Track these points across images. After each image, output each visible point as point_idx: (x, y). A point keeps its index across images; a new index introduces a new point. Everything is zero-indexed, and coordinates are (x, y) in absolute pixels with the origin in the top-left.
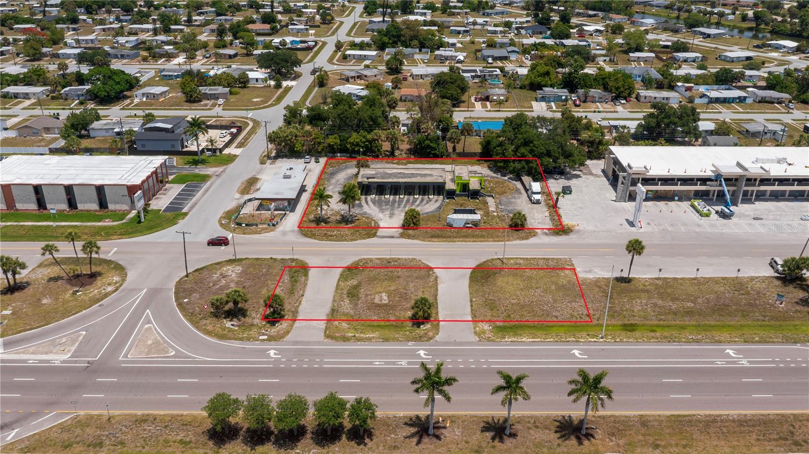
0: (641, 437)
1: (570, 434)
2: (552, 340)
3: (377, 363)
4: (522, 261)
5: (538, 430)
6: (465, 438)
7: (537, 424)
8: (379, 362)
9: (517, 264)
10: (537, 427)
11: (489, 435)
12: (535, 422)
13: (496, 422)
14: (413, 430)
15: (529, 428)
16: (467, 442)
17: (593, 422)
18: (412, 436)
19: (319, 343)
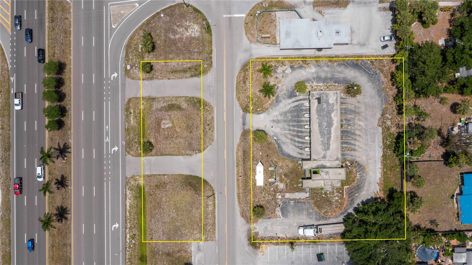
0: (57, 241)
1: (59, 212)
3: (107, 127)
5: (62, 199)
6: (57, 168)
7: (65, 199)
8: (108, 129)
10: (63, 199)
11: (59, 179)
12: (66, 198)
13: (66, 182)
14: (62, 146)
15: (63, 195)
16: (55, 169)
17: (66, 223)
18: (59, 146)
19: (123, 96)
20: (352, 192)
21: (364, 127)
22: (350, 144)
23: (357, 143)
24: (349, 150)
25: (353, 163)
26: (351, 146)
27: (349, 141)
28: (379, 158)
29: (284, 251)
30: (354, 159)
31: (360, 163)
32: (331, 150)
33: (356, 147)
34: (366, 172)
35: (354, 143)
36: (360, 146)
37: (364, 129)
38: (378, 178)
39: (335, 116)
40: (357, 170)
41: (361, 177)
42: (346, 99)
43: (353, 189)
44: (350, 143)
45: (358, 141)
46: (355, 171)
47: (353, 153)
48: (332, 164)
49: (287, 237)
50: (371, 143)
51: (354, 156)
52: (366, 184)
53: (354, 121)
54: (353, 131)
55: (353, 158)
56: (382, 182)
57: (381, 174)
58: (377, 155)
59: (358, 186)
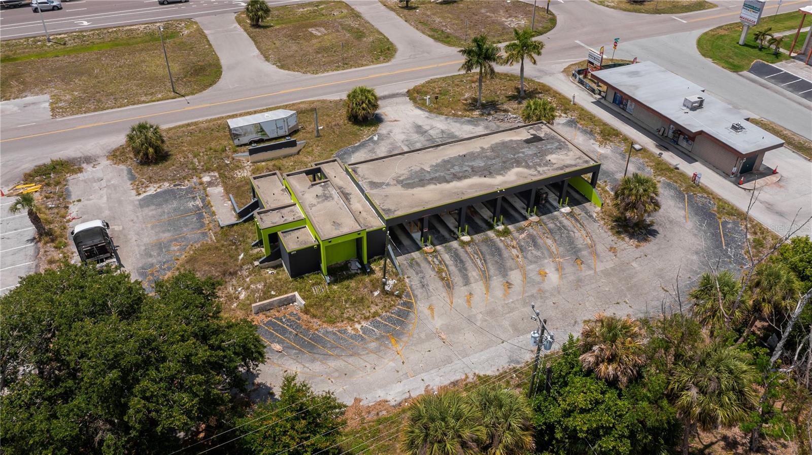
2: (110, 30)
4: (143, 98)
9: (152, 94)
20: (283, 331)
21: (546, 286)
22: (463, 270)
23: (478, 287)
24: (440, 271)
25: (399, 296)
26: (457, 272)
27: (469, 264)
28: (467, 371)
29: (15, 230)
30: (415, 296)
31: (412, 315)
32: (406, 192)
33: (464, 289)
34: (386, 347)
35: (472, 280)
36: (476, 298)
37: (540, 290)
38: (380, 394)
39: (517, 174)
40: (378, 319)
41: (354, 337)
42: (595, 221)
43: (298, 326)
44: (466, 270)
45: (488, 288)
46: (373, 310)
47: (436, 285)
48: (364, 214)
49: (69, 221)
50: (506, 323)
51: (427, 291)
52: (333, 364)
53: (545, 258)
54: (509, 263)
55: (419, 292)
56: (372, 417)
57: (406, 400)
58: (475, 358)
59: (317, 339)
